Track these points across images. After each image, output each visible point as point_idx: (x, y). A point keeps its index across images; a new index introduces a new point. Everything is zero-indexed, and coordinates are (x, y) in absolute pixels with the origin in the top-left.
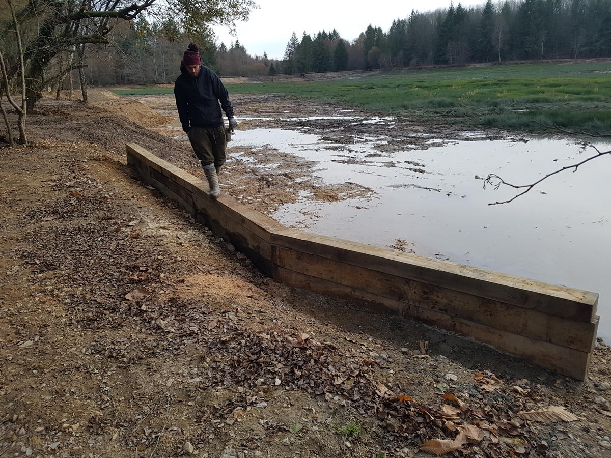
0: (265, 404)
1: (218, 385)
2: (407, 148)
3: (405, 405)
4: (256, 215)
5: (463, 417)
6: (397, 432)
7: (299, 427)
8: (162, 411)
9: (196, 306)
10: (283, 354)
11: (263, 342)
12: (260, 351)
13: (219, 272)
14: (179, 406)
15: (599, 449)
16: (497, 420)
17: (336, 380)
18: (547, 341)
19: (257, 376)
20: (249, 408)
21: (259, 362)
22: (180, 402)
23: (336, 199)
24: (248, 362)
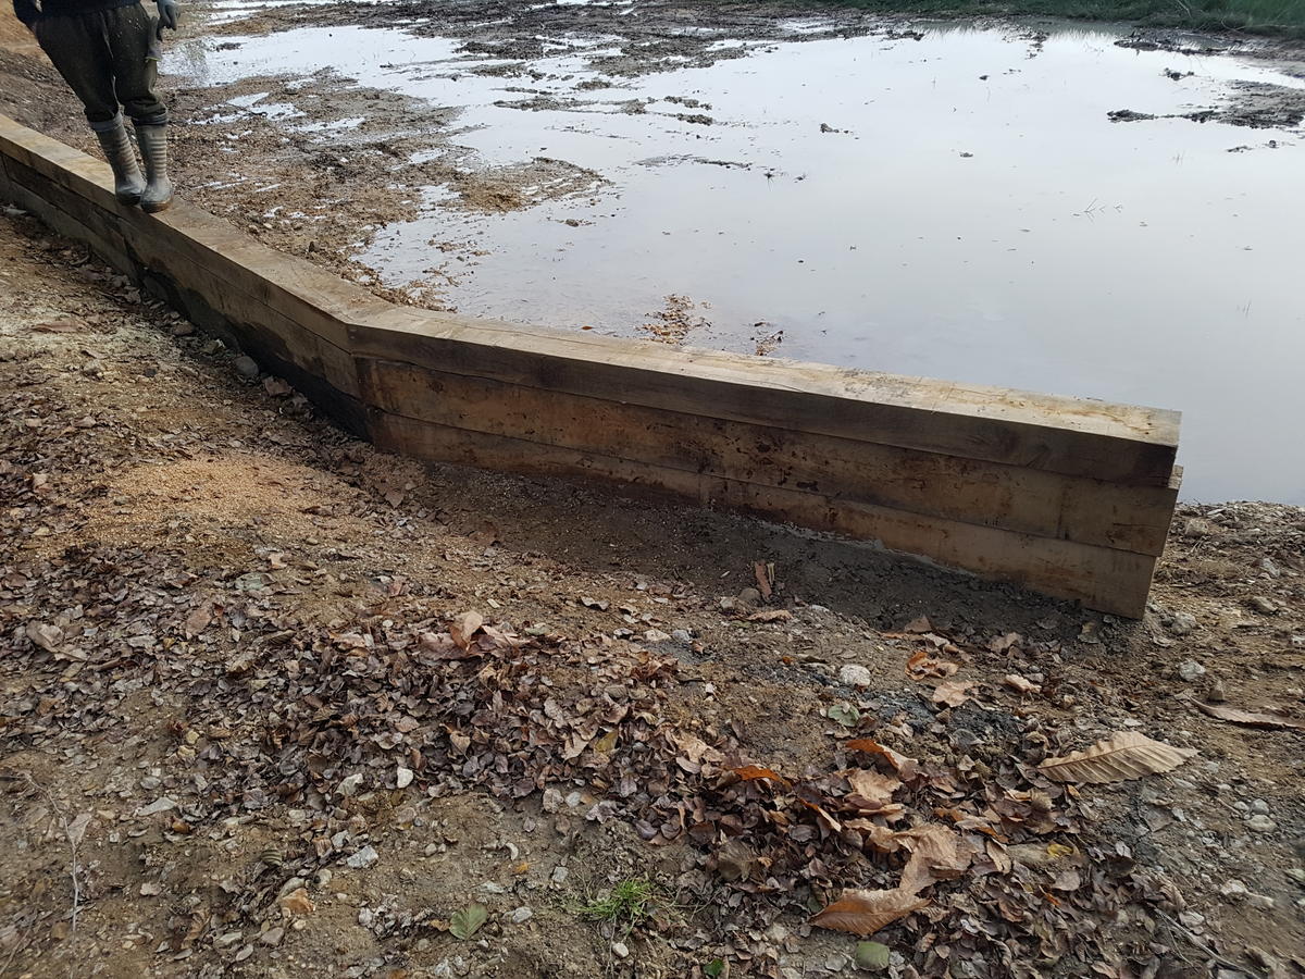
0: (371, 854)
1: (229, 814)
2: (666, 63)
3: (759, 792)
4: (300, 272)
5: (908, 797)
6: (747, 881)
7: (476, 915)
8: (58, 932)
9: (146, 568)
10: (413, 685)
11: (351, 659)
12: (345, 688)
13: (214, 446)
14: (112, 905)
15: (1249, 840)
16: (993, 797)
17: (567, 744)
18: (1058, 538)
19: (341, 767)
20: (325, 876)
21: (346, 726)
22: (114, 889)
23: (516, 205)
24: (311, 726)
